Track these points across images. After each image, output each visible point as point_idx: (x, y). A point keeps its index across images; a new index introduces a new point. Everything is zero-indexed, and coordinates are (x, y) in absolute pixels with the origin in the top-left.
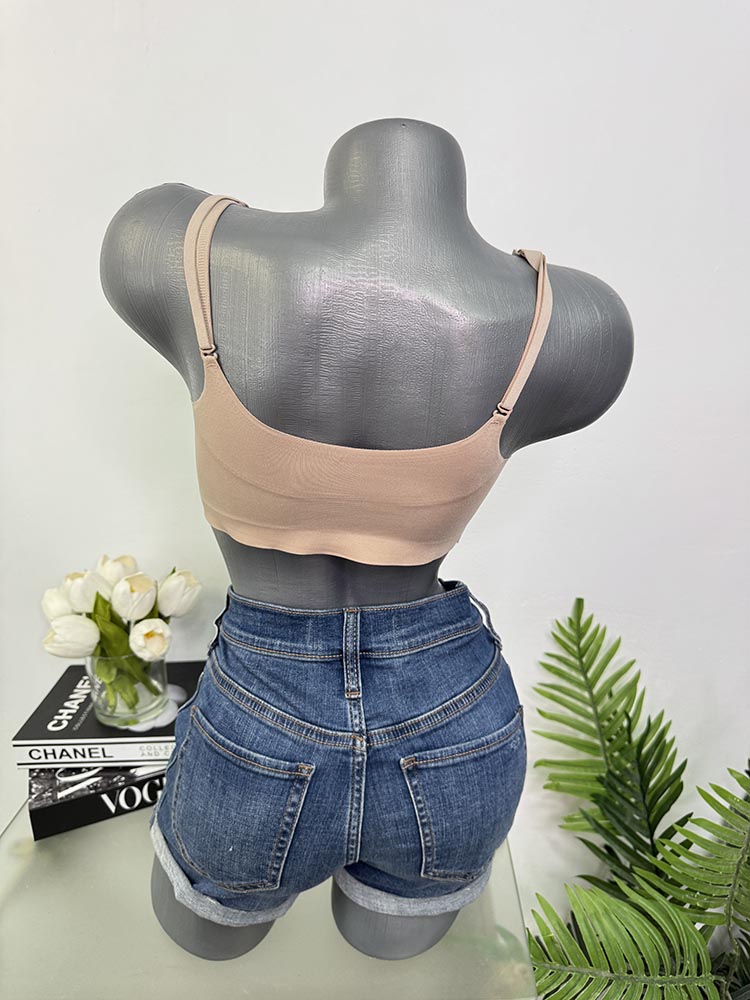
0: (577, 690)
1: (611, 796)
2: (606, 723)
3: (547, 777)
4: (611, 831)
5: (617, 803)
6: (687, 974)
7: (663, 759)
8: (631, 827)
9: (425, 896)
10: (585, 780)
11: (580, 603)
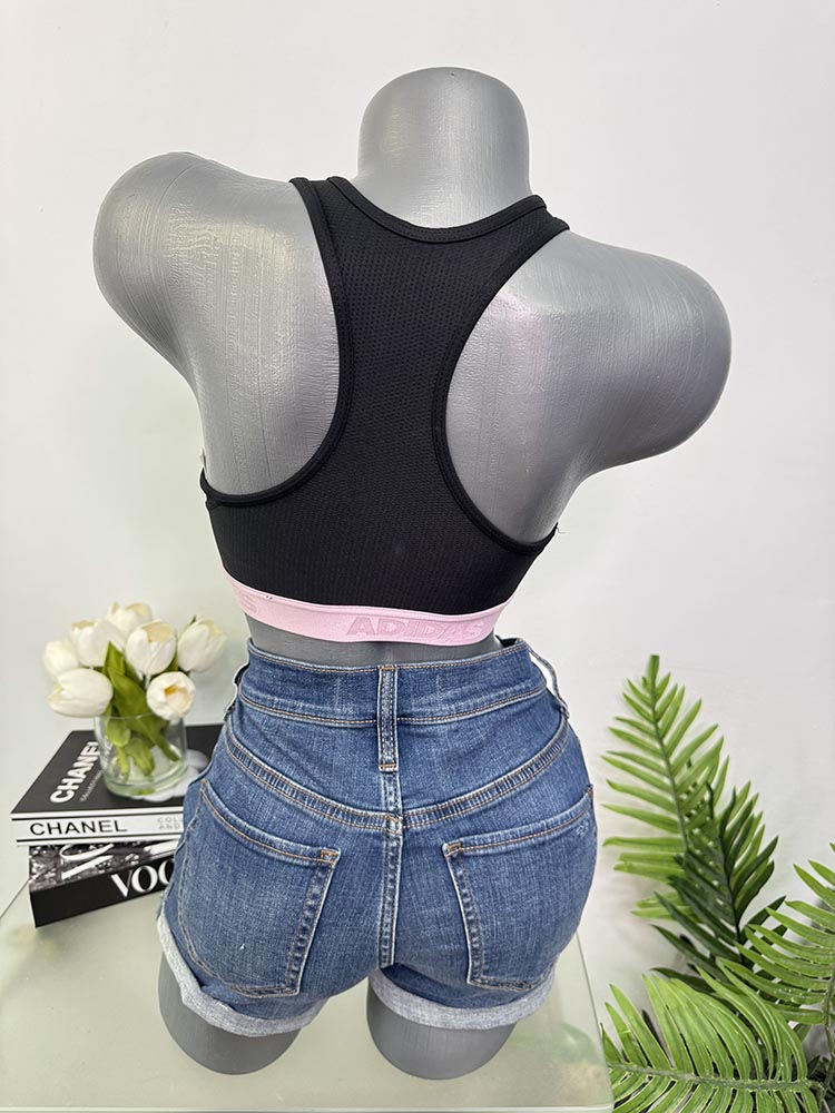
0: (651, 758)
1: (691, 879)
2: (684, 797)
3: (618, 857)
4: (692, 918)
5: (697, 886)
6: (780, 1079)
7: (749, 837)
8: (713, 913)
9: (474, 1006)
10: (660, 860)
11: (655, 659)
